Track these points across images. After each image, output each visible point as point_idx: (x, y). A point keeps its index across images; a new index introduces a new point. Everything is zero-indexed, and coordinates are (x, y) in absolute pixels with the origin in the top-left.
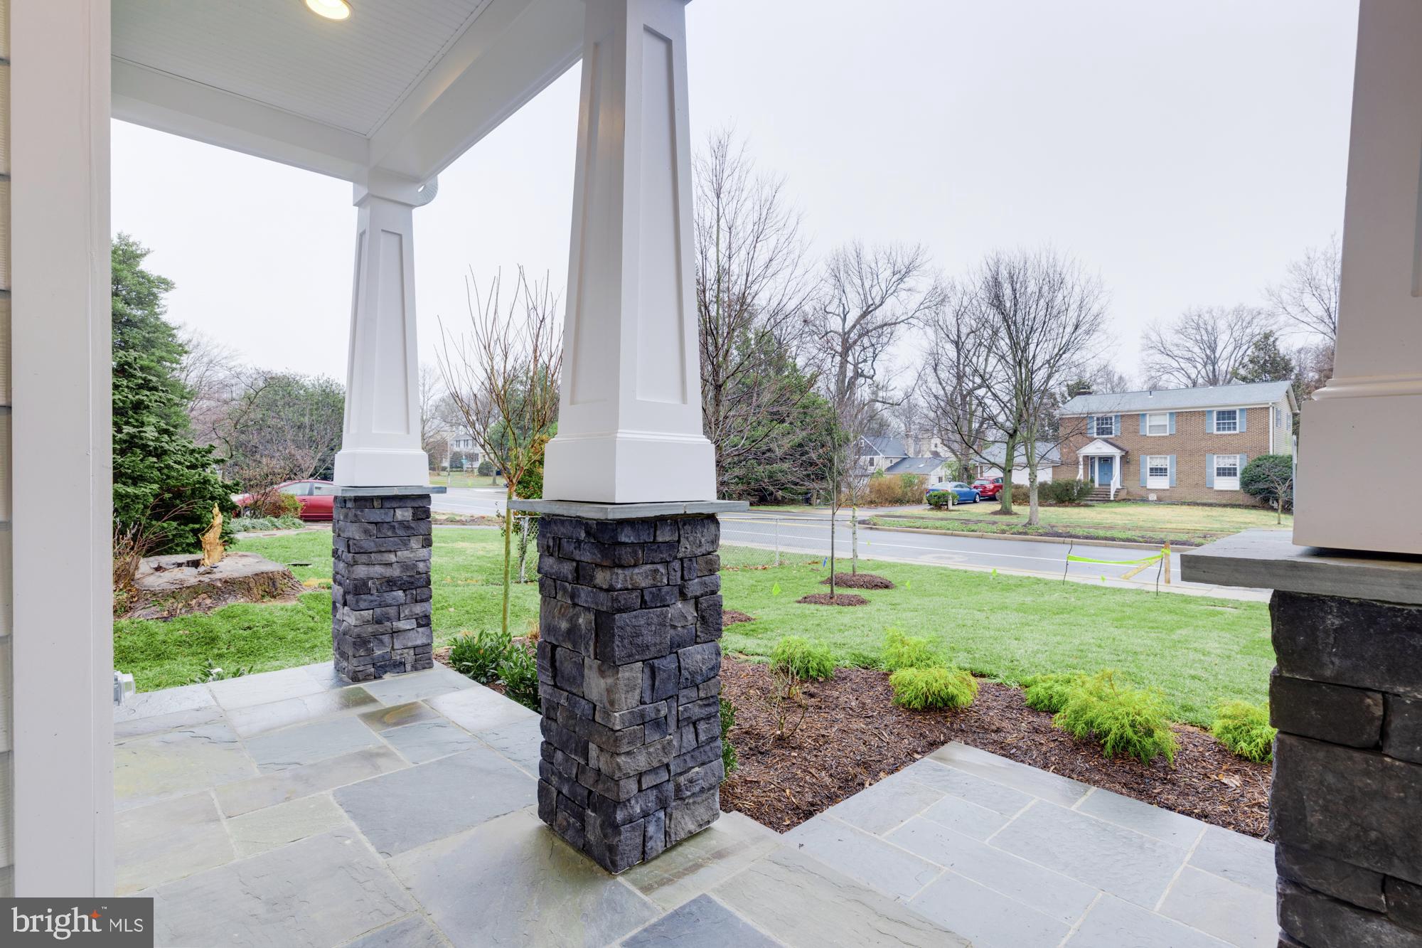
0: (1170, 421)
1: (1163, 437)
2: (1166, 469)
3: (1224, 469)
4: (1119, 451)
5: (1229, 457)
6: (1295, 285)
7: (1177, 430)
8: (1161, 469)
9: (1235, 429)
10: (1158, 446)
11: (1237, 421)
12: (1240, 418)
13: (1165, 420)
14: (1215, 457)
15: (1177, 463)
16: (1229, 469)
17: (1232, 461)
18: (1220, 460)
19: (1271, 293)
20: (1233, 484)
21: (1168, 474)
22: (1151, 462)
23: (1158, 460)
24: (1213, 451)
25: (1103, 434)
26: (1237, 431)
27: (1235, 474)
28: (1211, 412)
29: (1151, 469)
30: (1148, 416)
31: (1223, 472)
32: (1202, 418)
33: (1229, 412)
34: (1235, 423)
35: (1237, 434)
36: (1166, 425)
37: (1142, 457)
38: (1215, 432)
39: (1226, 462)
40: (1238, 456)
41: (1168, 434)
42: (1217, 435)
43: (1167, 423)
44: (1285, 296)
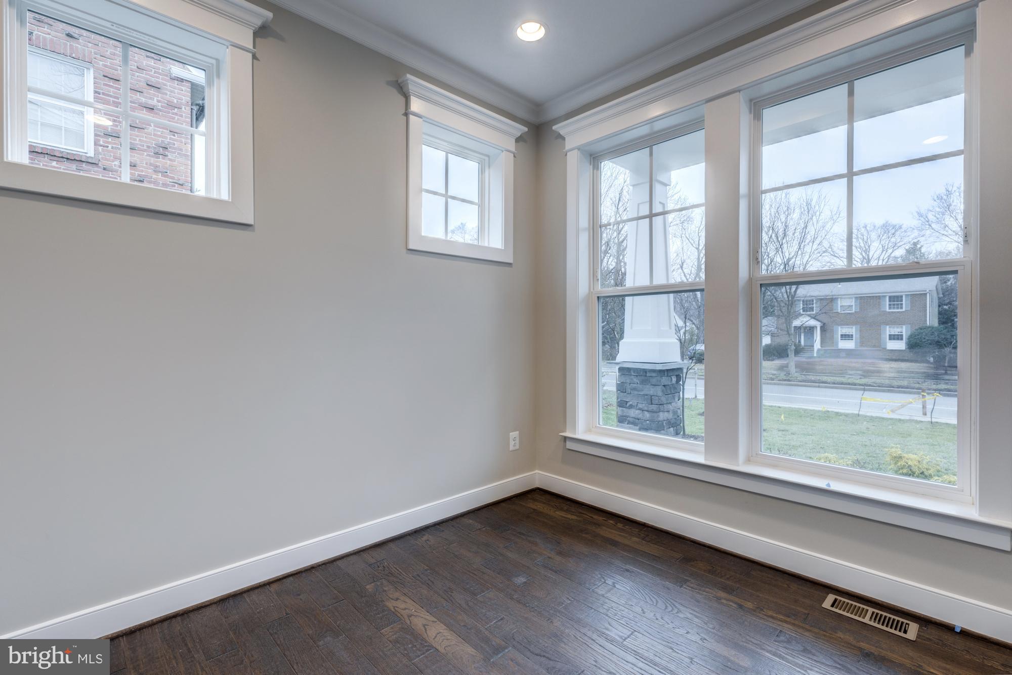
0: (855, 302)
1: (849, 313)
2: (852, 335)
3: (894, 335)
4: (820, 323)
5: (897, 327)
6: (938, 209)
7: (861, 308)
8: (848, 335)
9: (902, 308)
10: (847, 319)
11: (904, 302)
12: (906, 301)
13: (852, 302)
14: (888, 327)
15: (860, 331)
16: (898, 335)
17: (899, 330)
18: (892, 329)
19: (920, 215)
20: (901, 345)
21: (854, 338)
22: (841, 330)
23: (847, 330)
24: (887, 323)
25: (807, 311)
26: (904, 310)
27: (902, 339)
28: (885, 296)
29: (842, 336)
30: (839, 300)
31: (893, 337)
32: (878, 301)
33: (897, 297)
34: (902, 304)
35: (904, 312)
36: (852, 306)
37: (835, 327)
38: (888, 310)
39: (895, 331)
40: (904, 327)
41: (853, 311)
42: (889, 312)
43: (853, 304)
44: (931, 217)
